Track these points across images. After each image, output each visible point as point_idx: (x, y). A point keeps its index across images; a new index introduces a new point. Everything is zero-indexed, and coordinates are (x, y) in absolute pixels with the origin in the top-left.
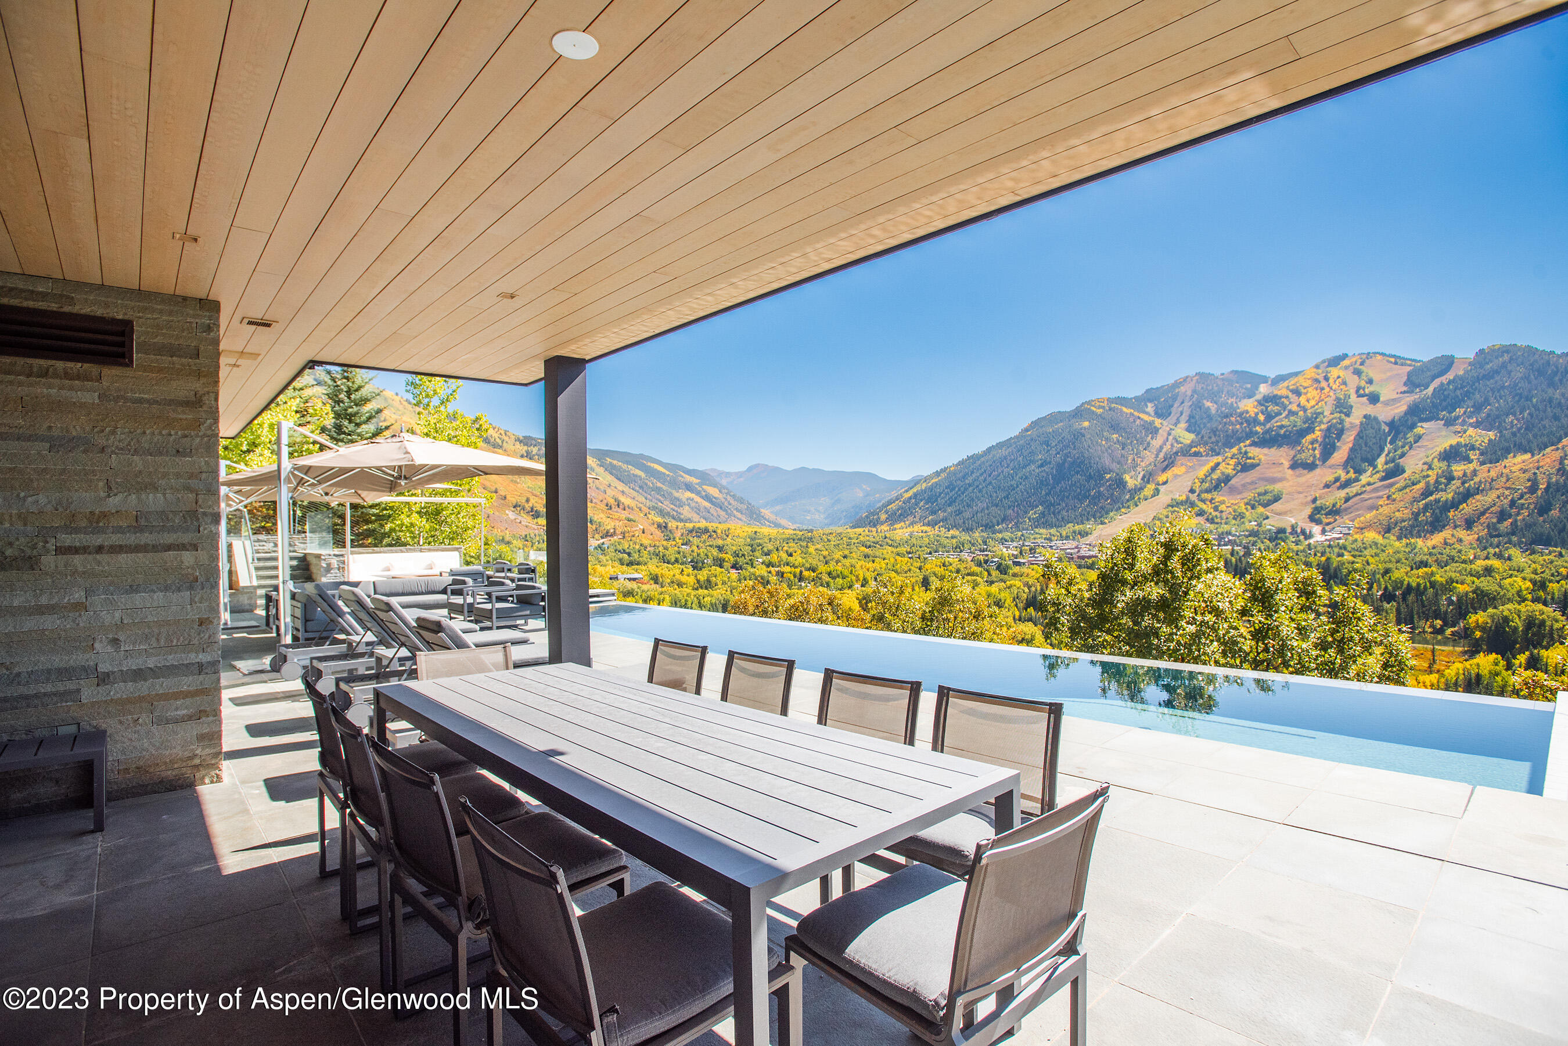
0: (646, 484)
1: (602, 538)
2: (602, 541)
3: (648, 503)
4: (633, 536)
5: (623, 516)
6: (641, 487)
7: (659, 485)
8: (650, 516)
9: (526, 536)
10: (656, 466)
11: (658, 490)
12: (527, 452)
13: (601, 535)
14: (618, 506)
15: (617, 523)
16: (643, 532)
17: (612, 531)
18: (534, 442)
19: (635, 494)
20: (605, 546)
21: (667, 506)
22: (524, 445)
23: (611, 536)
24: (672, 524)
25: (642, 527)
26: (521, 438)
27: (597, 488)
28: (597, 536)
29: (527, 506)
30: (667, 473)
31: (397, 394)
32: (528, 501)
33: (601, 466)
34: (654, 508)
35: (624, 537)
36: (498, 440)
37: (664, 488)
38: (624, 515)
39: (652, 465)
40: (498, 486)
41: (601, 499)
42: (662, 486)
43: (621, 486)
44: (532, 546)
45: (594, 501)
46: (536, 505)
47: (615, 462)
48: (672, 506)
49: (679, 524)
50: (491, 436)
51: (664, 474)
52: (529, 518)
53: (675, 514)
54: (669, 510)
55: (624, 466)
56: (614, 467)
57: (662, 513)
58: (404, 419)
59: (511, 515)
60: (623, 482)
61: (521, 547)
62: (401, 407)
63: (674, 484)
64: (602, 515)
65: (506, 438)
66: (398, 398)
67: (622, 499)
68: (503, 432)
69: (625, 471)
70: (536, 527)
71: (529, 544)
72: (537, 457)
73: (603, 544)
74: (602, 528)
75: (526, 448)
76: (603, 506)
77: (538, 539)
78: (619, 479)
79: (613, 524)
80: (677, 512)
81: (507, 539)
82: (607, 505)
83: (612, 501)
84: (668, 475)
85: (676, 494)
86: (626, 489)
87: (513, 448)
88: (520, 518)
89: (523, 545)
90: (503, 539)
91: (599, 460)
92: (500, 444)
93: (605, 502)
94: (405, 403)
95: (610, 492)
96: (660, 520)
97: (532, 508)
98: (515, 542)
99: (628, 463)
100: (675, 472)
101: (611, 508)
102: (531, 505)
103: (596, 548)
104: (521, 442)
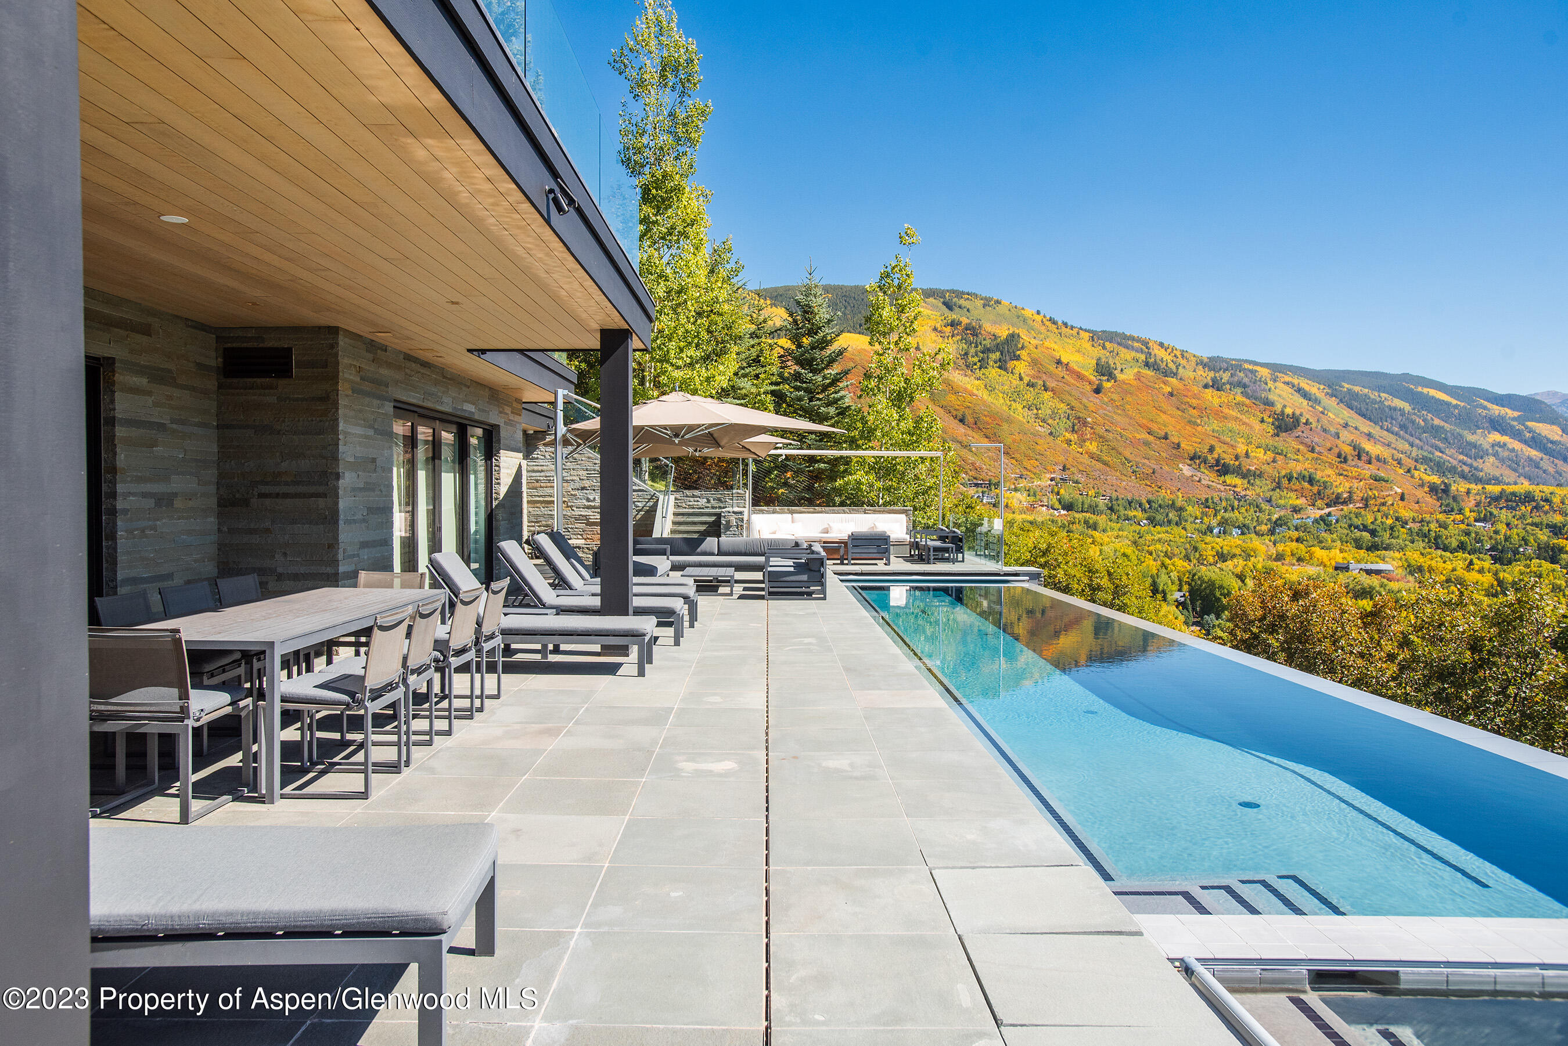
0: (1413, 422)
1: (1328, 505)
2: (1327, 510)
3: (1415, 452)
4: (1384, 504)
5: (1367, 474)
6: (1402, 427)
7: (1437, 422)
8: (1416, 473)
9: (1207, 500)
10: (1433, 392)
11: (1436, 431)
12: (1214, 380)
13: (1326, 501)
14: (1359, 457)
15: (1356, 484)
16: (1402, 498)
17: (1345, 495)
18: (1224, 365)
19: (1391, 438)
20: (1333, 519)
21: (1451, 457)
22: (1210, 370)
23: (1345, 503)
24: (1459, 487)
25: (1399, 491)
26: (1206, 360)
27: (1325, 430)
28: (1319, 503)
29: (1209, 457)
30: (1454, 402)
31: (1038, 313)
32: (1212, 449)
33: (1332, 395)
34: (1425, 460)
35: (1366, 506)
36: (1172, 366)
37: (1447, 427)
38: (1368, 471)
39: (1425, 390)
40: (1169, 430)
41: (1329, 445)
42: (1442, 424)
43: (1365, 426)
44: (1215, 515)
45: (1317, 449)
46: (1224, 455)
47: (1357, 389)
48: (1461, 457)
49: (1473, 486)
50: (1162, 360)
51: (1448, 404)
52: (1213, 476)
53: (1466, 469)
54: (1455, 463)
55: (1374, 395)
56: (1355, 396)
57: (1439, 468)
58: (1047, 344)
59: (1187, 470)
60: (1370, 419)
61: (1199, 514)
62: (1043, 329)
63: (1468, 420)
64: (1329, 471)
65: (1183, 362)
66: (1038, 318)
67: (1368, 446)
68: (1178, 354)
69: (1374, 402)
70: (1222, 488)
71: (1211, 512)
72: (1228, 386)
73: (1329, 514)
74: (1328, 492)
75: (1212, 374)
76: (1332, 458)
77: (1224, 504)
78: (1364, 416)
79: (1347, 485)
80: (1471, 466)
81: (1179, 503)
82: (1339, 456)
83: (1347, 450)
84: (1456, 406)
85: (1471, 438)
86: (1376, 431)
87: (1192, 374)
88: (1199, 474)
89: (1202, 513)
90: (1173, 503)
91: (1329, 387)
92: (1175, 370)
93: (1336, 450)
94: (1048, 323)
95: (1346, 435)
96: (1435, 479)
97: (1218, 461)
98: (1190, 508)
99: (1380, 389)
100: (1470, 401)
101: (1345, 460)
102: (1216, 456)
103: (1316, 521)
104: (1205, 365)
